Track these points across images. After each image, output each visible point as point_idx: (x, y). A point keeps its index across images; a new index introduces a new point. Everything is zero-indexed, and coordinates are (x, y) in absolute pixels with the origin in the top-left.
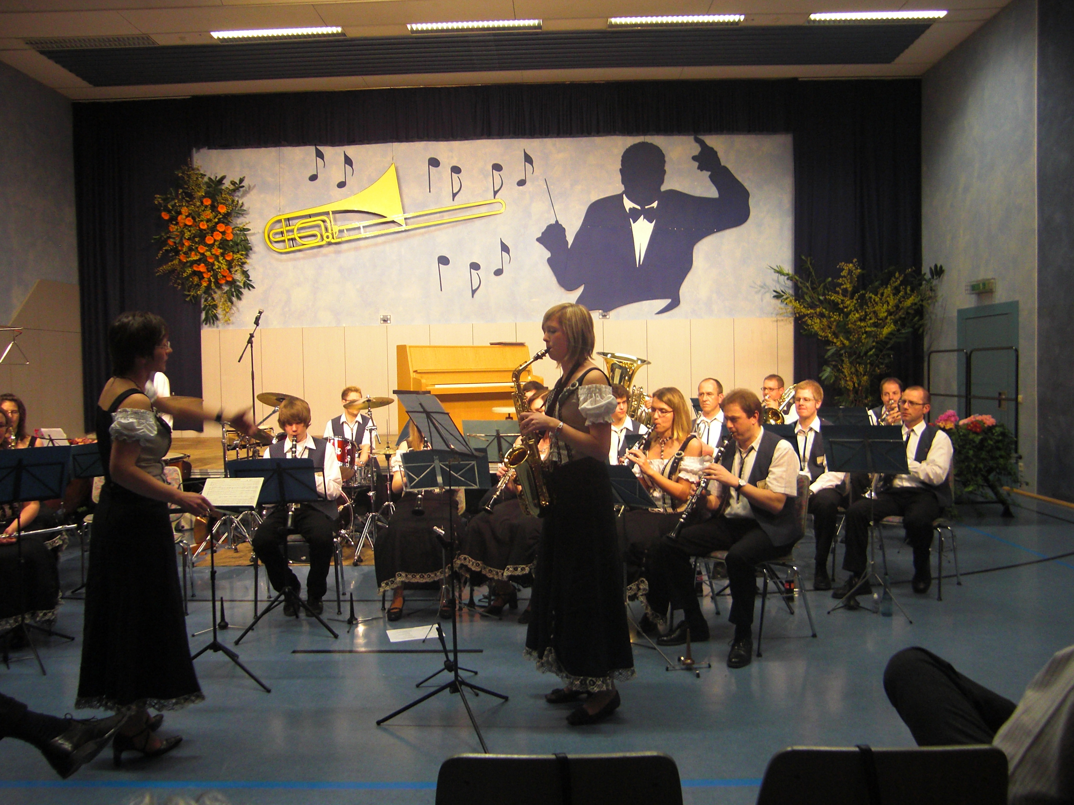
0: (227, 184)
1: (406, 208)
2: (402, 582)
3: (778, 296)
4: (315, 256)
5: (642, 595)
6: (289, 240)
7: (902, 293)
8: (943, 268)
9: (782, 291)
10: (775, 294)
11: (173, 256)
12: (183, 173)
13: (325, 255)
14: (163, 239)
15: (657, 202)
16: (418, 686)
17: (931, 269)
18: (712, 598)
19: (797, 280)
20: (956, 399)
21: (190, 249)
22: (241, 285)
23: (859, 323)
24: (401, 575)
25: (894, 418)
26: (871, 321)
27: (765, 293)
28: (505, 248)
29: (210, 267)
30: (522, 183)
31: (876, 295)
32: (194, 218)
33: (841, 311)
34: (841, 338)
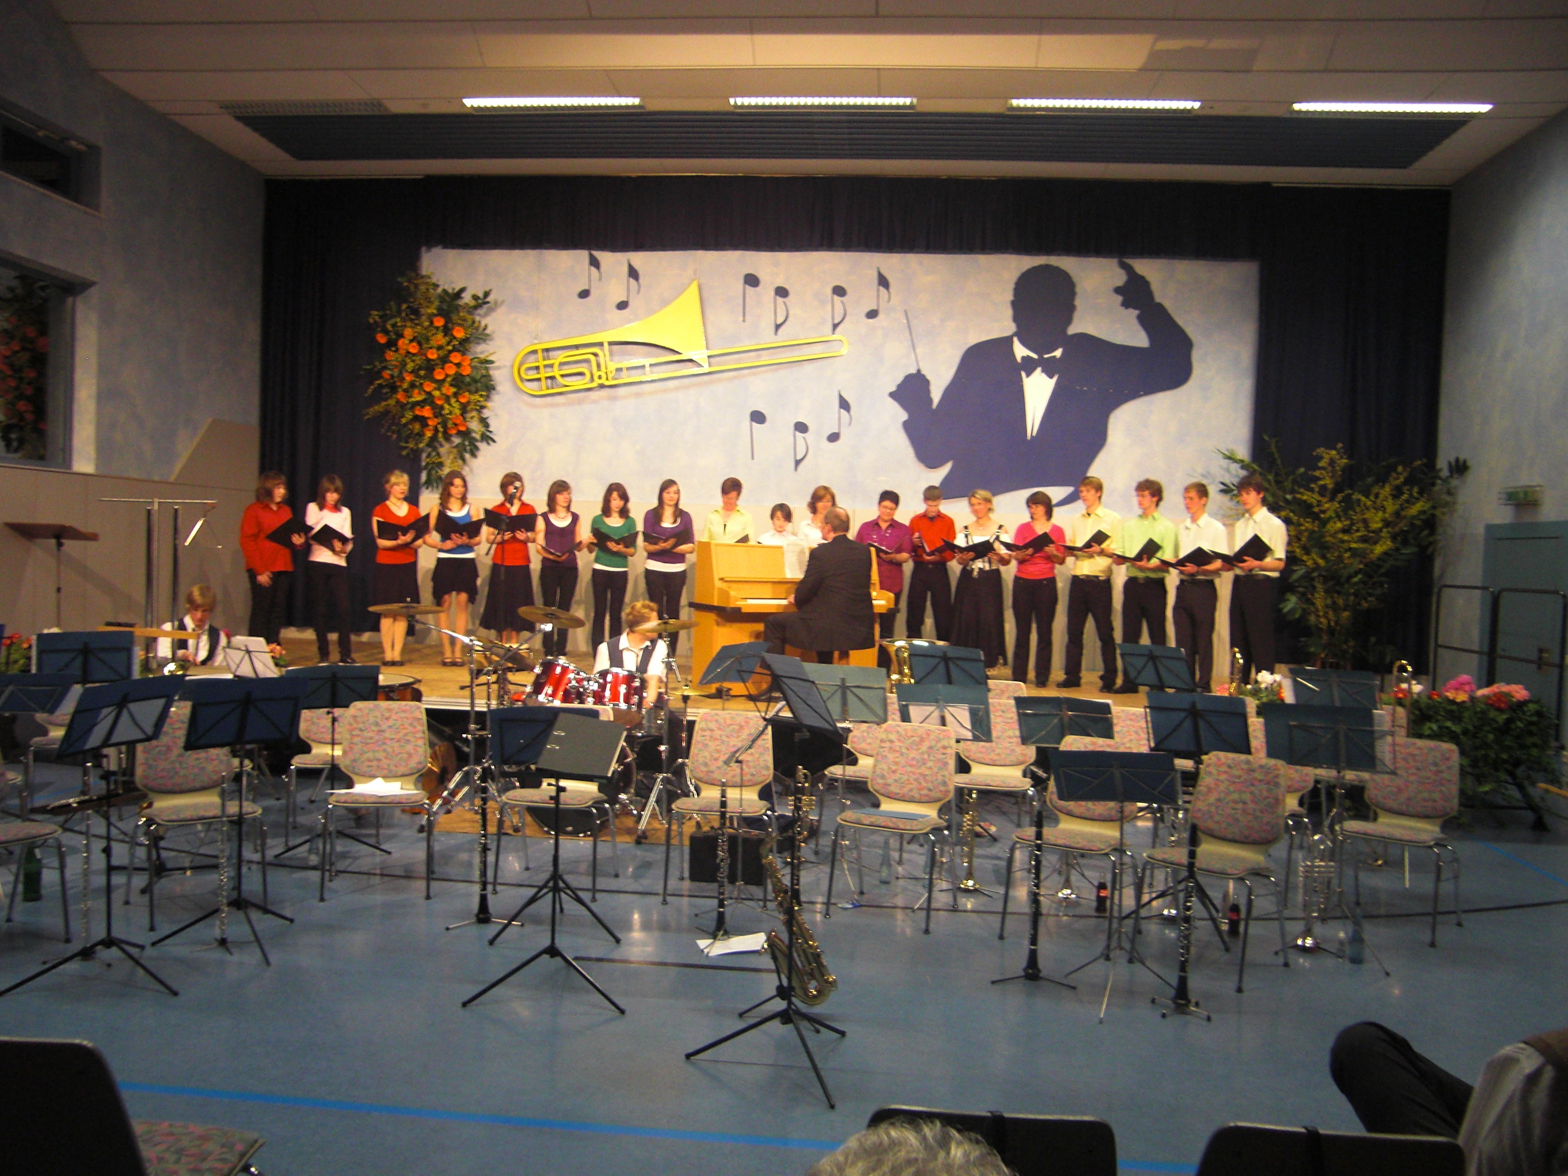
0: (467, 298)
1: (711, 342)
3: (1226, 490)
4: (580, 402)
6: (547, 378)
7: (1405, 495)
8: (1468, 464)
10: (1222, 487)
11: (388, 393)
12: (409, 281)
13: (594, 402)
14: (375, 369)
15: (1061, 349)
16: (741, 1015)
17: (1450, 463)
20: (1476, 656)
21: (413, 385)
22: (478, 437)
23: (1340, 536)
26: (1359, 534)
28: (844, 405)
29: (438, 411)
30: (872, 314)
31: (1367, 497)
32: (420, 344)
33: (1315, 517)
34: (1314, 556)
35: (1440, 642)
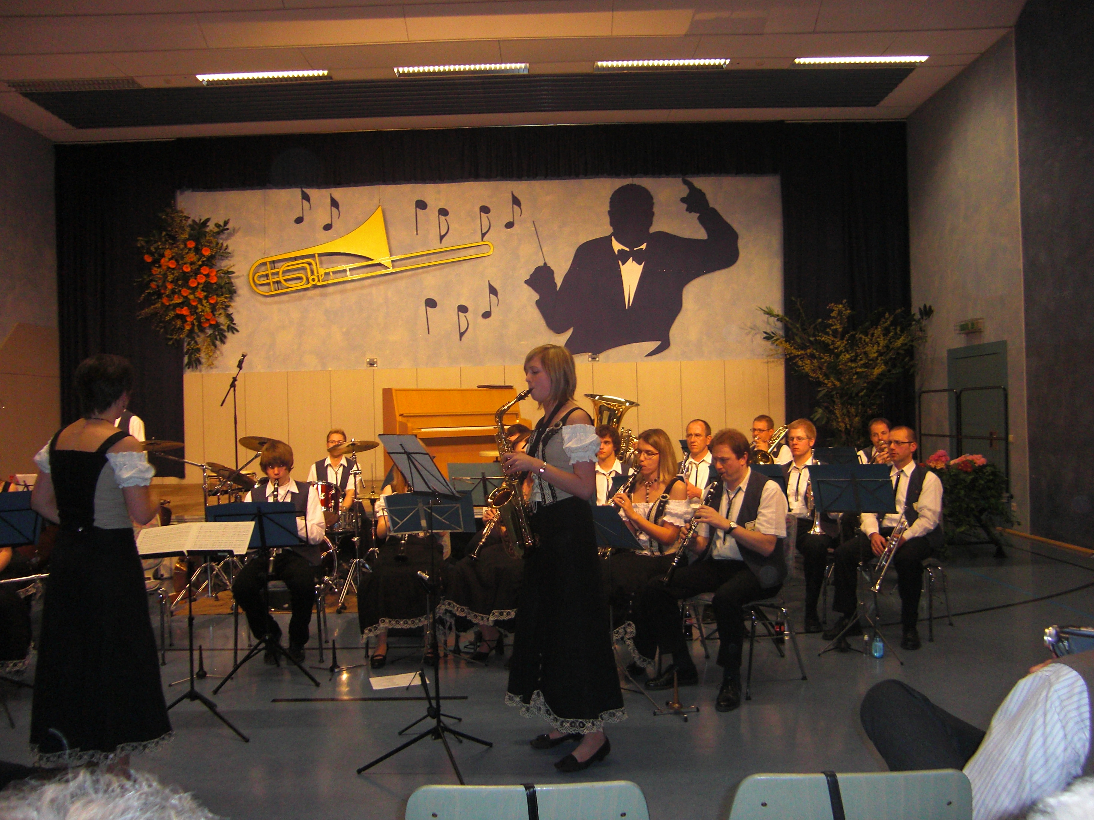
0: (211, 226)
1: (393, 251)
2: (386, 628)
3: (768, 337)
4: (300, 299)
5: (629, 639)
6: (274, 283)
7: (892, 333)
8: (933, 308)
9: (773, 333)
10: (765, 335)
11: (155, 299)
12: (167, 215)
13: (311, 298)
14: (145, 282)
15: (645, 244)
16: (400, 733)
17: (920, 309)
18: (701, 641)
19: (787, 321)
20: (948, 439)
21: (173, 292)
22: (225, 328)
23: (849, 364)
24: (384, 621)
25: (884, 459)
26: (862, 362)
27: (756, 334)
28: (493, 291)
29: (193, 310)
30: (510, 225)
31: (867, 336)
32: (177, 261)
33: (831, 352)
34: (832, 379)
35: (923, 432)
